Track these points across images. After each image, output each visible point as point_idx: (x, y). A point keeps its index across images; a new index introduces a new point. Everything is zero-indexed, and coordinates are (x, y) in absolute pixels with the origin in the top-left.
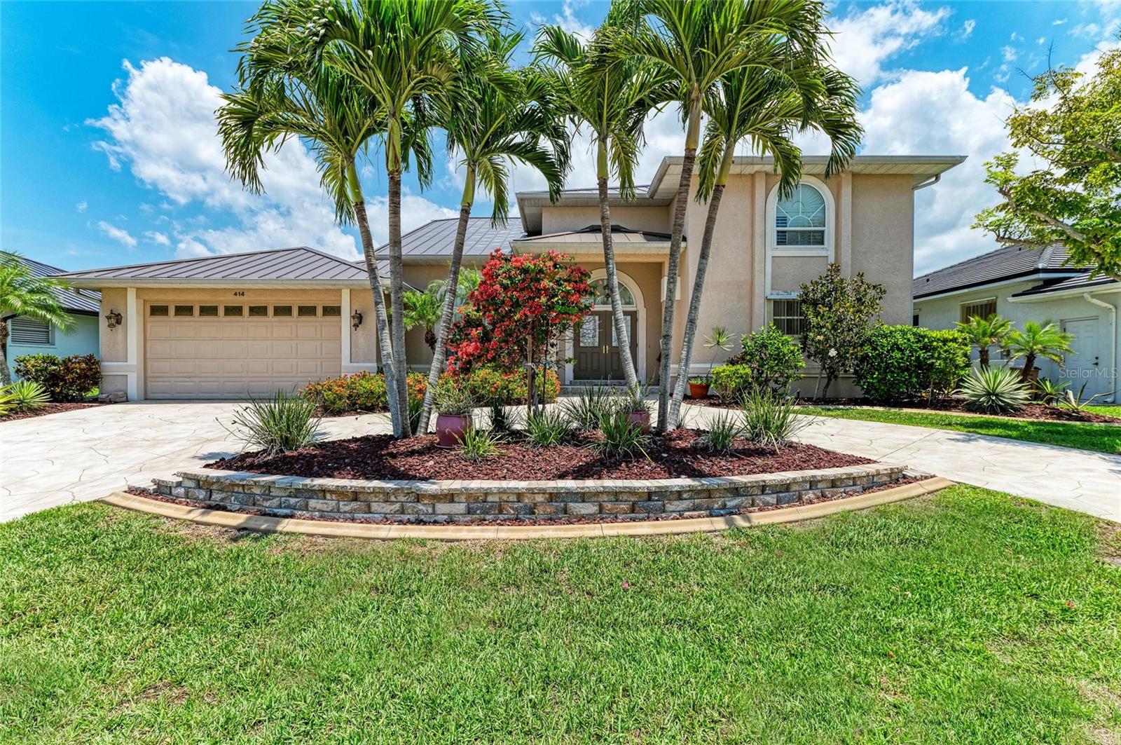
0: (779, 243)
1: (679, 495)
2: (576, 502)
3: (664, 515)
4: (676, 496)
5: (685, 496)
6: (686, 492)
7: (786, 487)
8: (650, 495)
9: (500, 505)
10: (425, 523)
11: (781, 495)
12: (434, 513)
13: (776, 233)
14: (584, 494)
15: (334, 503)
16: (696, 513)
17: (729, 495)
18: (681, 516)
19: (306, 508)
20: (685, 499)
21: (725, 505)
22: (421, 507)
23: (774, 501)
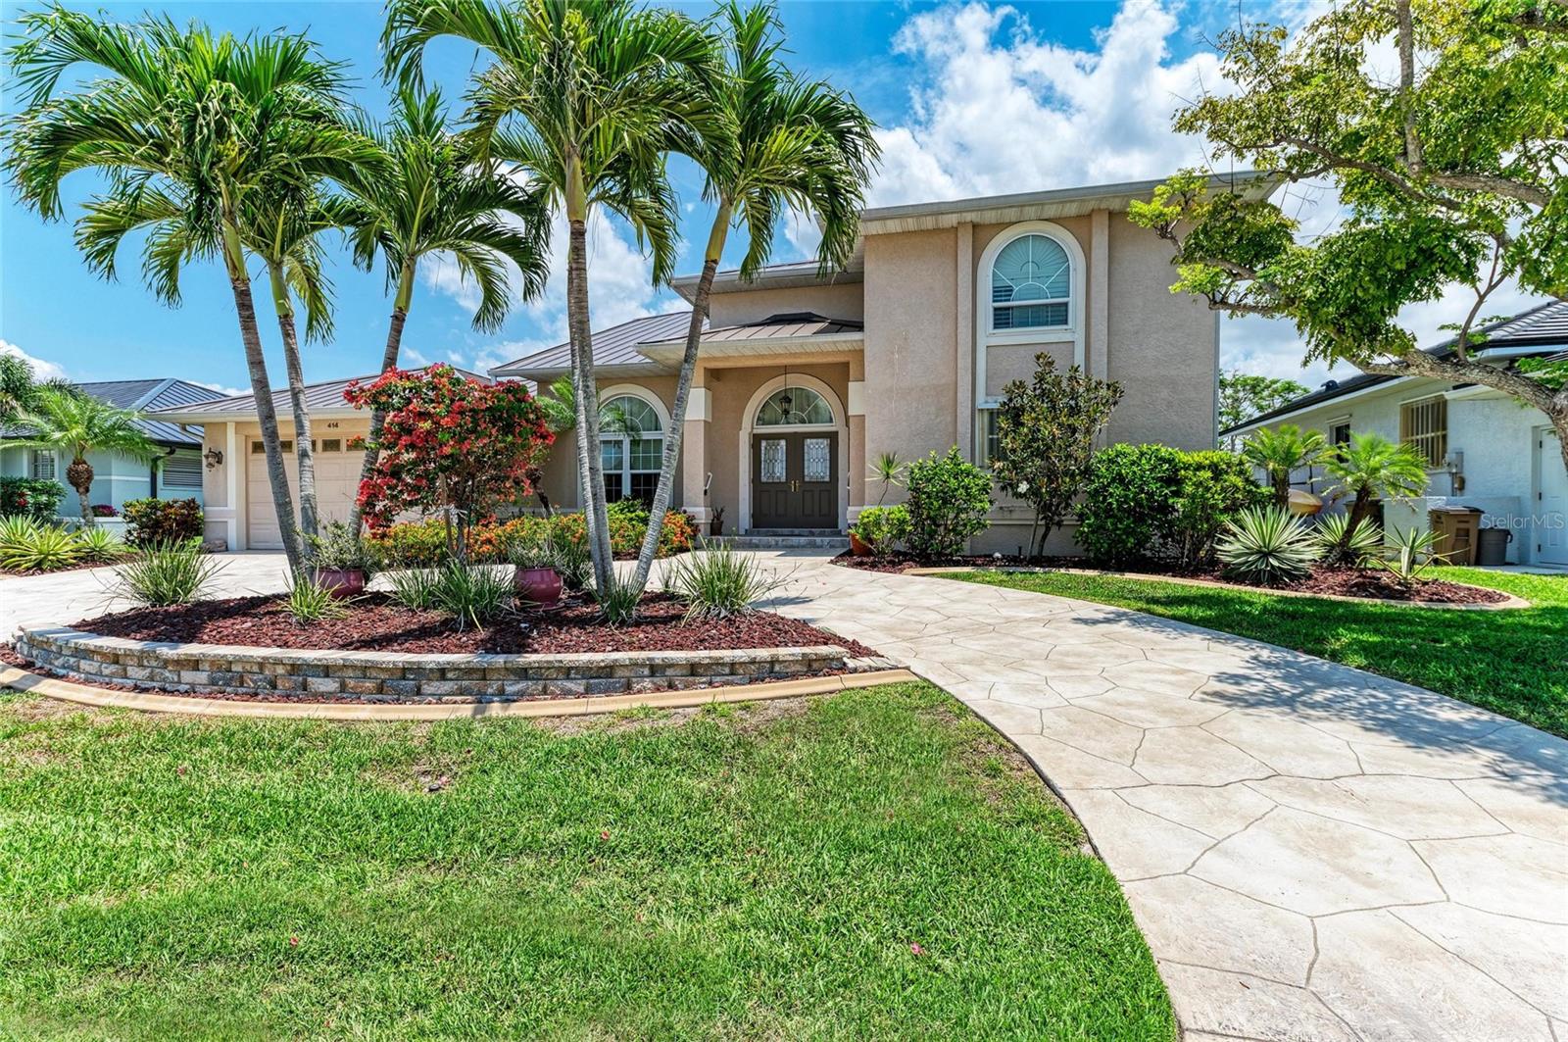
0: (996, 326)
1: (442, 673)
2: (319, 676)
3: (416, 698)
4: (437, 675)
5: (450, 675)
6: (451, 670)
7: (608, 670)
8: (404, 671)
9: (242, 677)
10: (172, 693)
11: (592, 681)
12: (179, 682)
13: (991, 310)
14: (327, 667)
15: (97, 665)
16: (459, 698)
17: (512, 677)
18: (440, 701)
19: (77, 669)
20: (451, 680)
21: (504, 690)
22: (167, 674)
23: (581, 689)
